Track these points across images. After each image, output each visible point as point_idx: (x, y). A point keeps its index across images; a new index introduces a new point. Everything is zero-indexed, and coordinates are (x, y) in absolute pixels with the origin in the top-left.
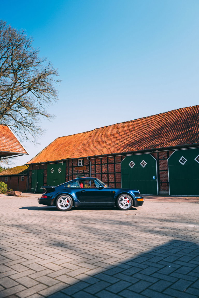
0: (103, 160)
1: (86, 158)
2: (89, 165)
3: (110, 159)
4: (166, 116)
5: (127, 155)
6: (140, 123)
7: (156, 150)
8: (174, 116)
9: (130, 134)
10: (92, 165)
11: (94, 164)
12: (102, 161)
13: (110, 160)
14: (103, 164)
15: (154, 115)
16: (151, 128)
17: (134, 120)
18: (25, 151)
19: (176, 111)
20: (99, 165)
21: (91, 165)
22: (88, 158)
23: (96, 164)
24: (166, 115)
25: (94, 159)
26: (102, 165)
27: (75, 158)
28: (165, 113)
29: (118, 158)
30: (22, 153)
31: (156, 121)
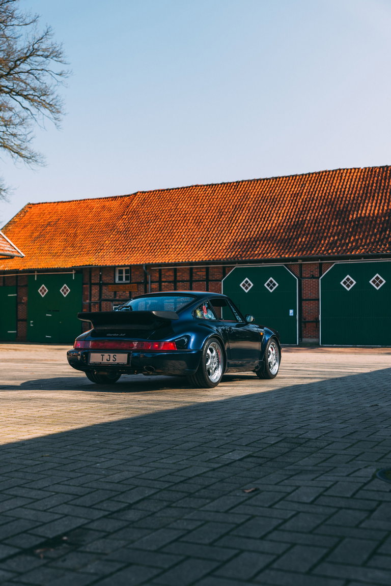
0: (181, 274)
1: (140, 265)
2: (146, 283)
3: (196, 270)
4: (309, 182)
5: (237, 266)
6: (253, 194)
7: (299, 261)
8: (327, 185)
9: (234, 219)
10: (152, 282)
11: (157, 279)
12: (178, 274)
13: (198, 273)
14: (179, 281)
16: (281, 208)
20: (170, 282)
21: (150, 282)
22: (143, 268)
23: (163, 280)
24: (311, 181)
25: (158, 270)
26: (178, 284)
27: (109, 264)
29: (216, 270)
30: (11, 253)
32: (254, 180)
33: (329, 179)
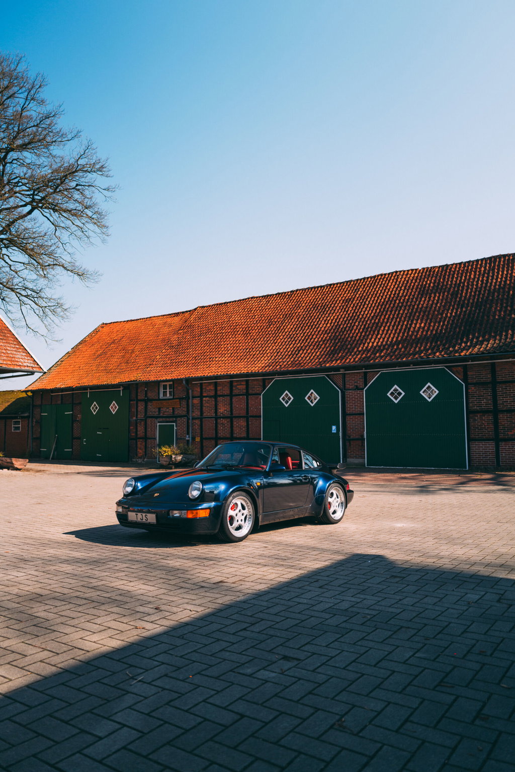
0: (221, 388)
1: (181, 380)
2: (187, 398)
3: (236, 384)
4: (362, 287)
5: (277, 378)
6: (305, 302)
7: (341, 370)
8: (381, 289)
9: (282, 328)
10: (193, 397)
11: (199, 394)
12: (219, 388)
13: (238, 387)
14: (220, 396)
15: (337, 284)
16: (330, 315)
17: (291, 292)
18: (36, 366)
19: (387, 276)
20: (210, 397)
21: (191, 397)
22: (184, 382)
23: (205, 394)
24: (364, 285)
25: (199, 384)
26: (219, 398)
27: (152, 379)
28: (361, 280)
29: (255, 383)
30: (31, 369)
31: (340, 299)
32: (308, 288)
33: (384, 282)
